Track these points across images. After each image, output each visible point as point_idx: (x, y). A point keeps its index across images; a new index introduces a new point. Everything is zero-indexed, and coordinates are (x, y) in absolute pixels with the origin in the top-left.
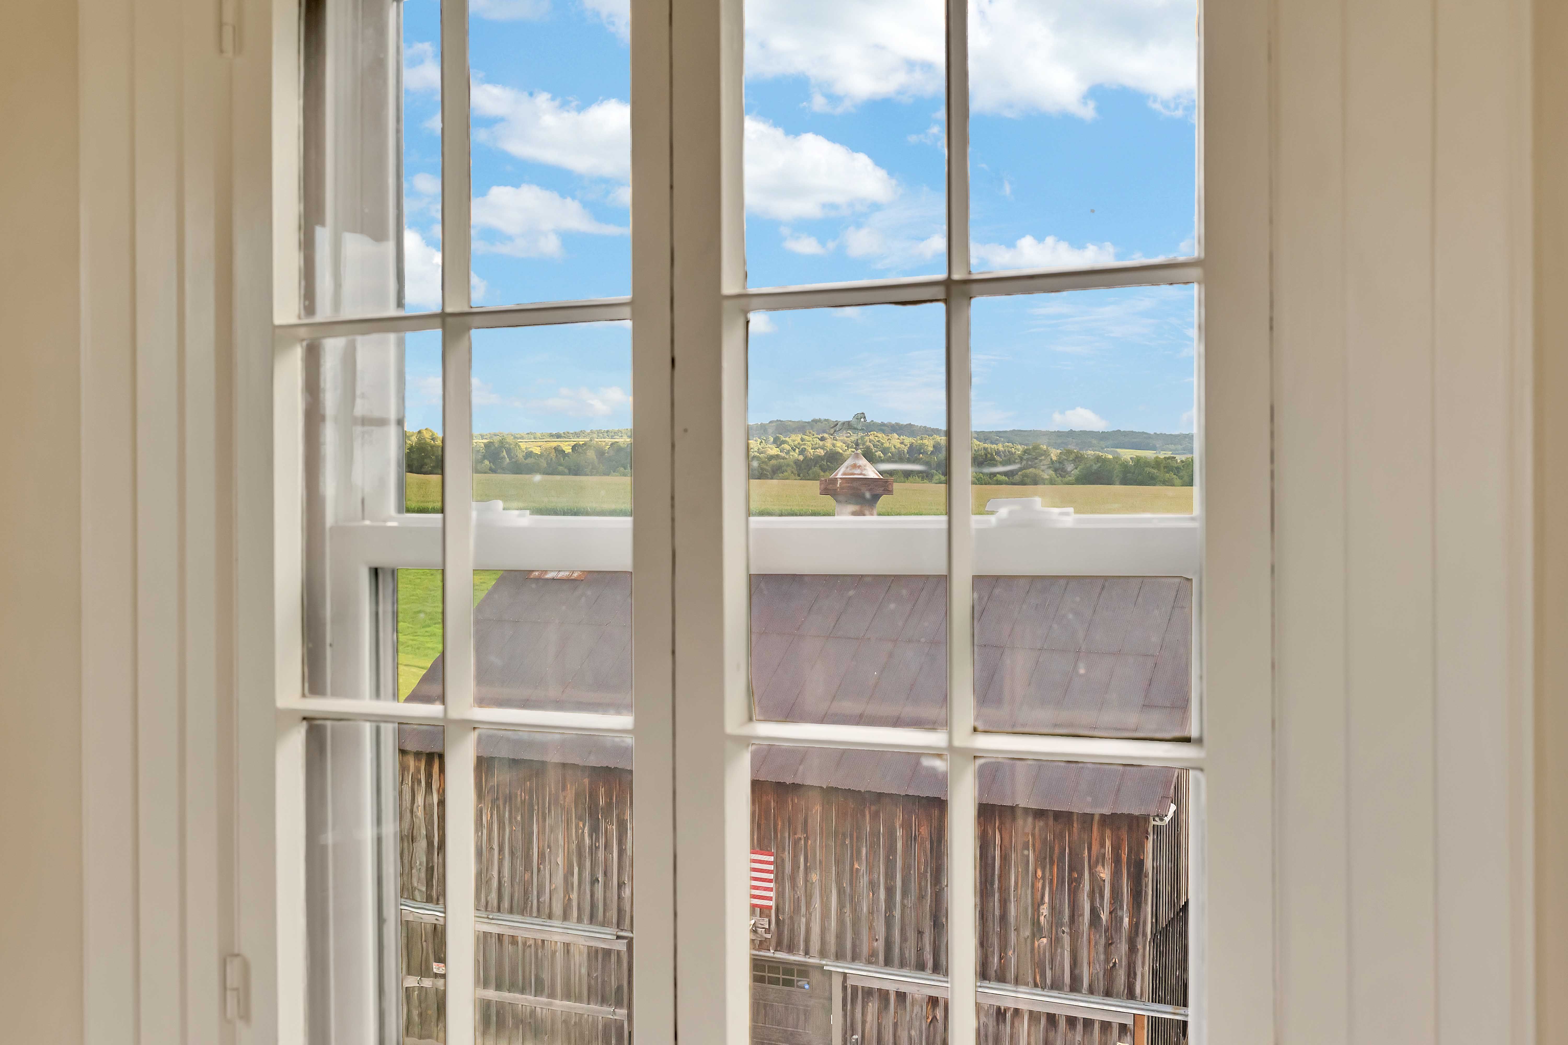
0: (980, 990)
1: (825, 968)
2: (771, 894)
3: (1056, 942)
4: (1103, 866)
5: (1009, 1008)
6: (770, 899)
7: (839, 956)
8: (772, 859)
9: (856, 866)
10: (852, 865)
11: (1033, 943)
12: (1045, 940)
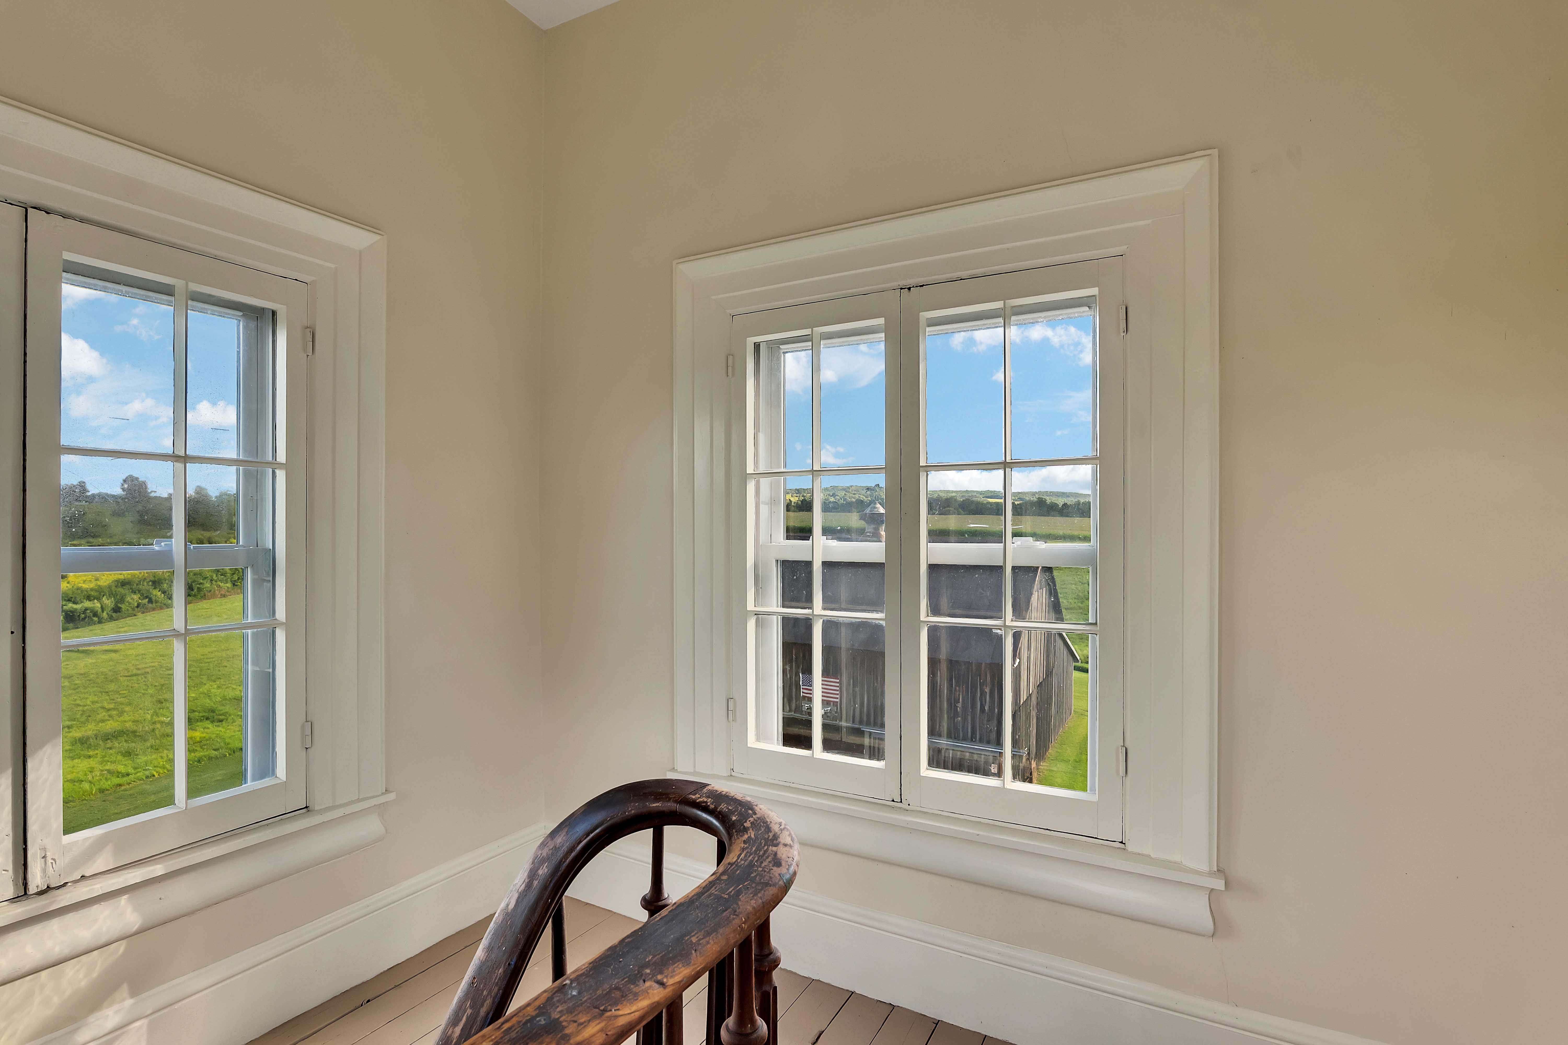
0: (930, 740)
1: (862, 729)
2: (838, 696)
3: (965, 719)
4: (986, 686)
5: (944, 748)
6: (837, 698)
7: (868, 724)
8: (838, 681)
9: (876, 684)
10: (874, 684)
11: (954, 720)
12: (960, 718)
